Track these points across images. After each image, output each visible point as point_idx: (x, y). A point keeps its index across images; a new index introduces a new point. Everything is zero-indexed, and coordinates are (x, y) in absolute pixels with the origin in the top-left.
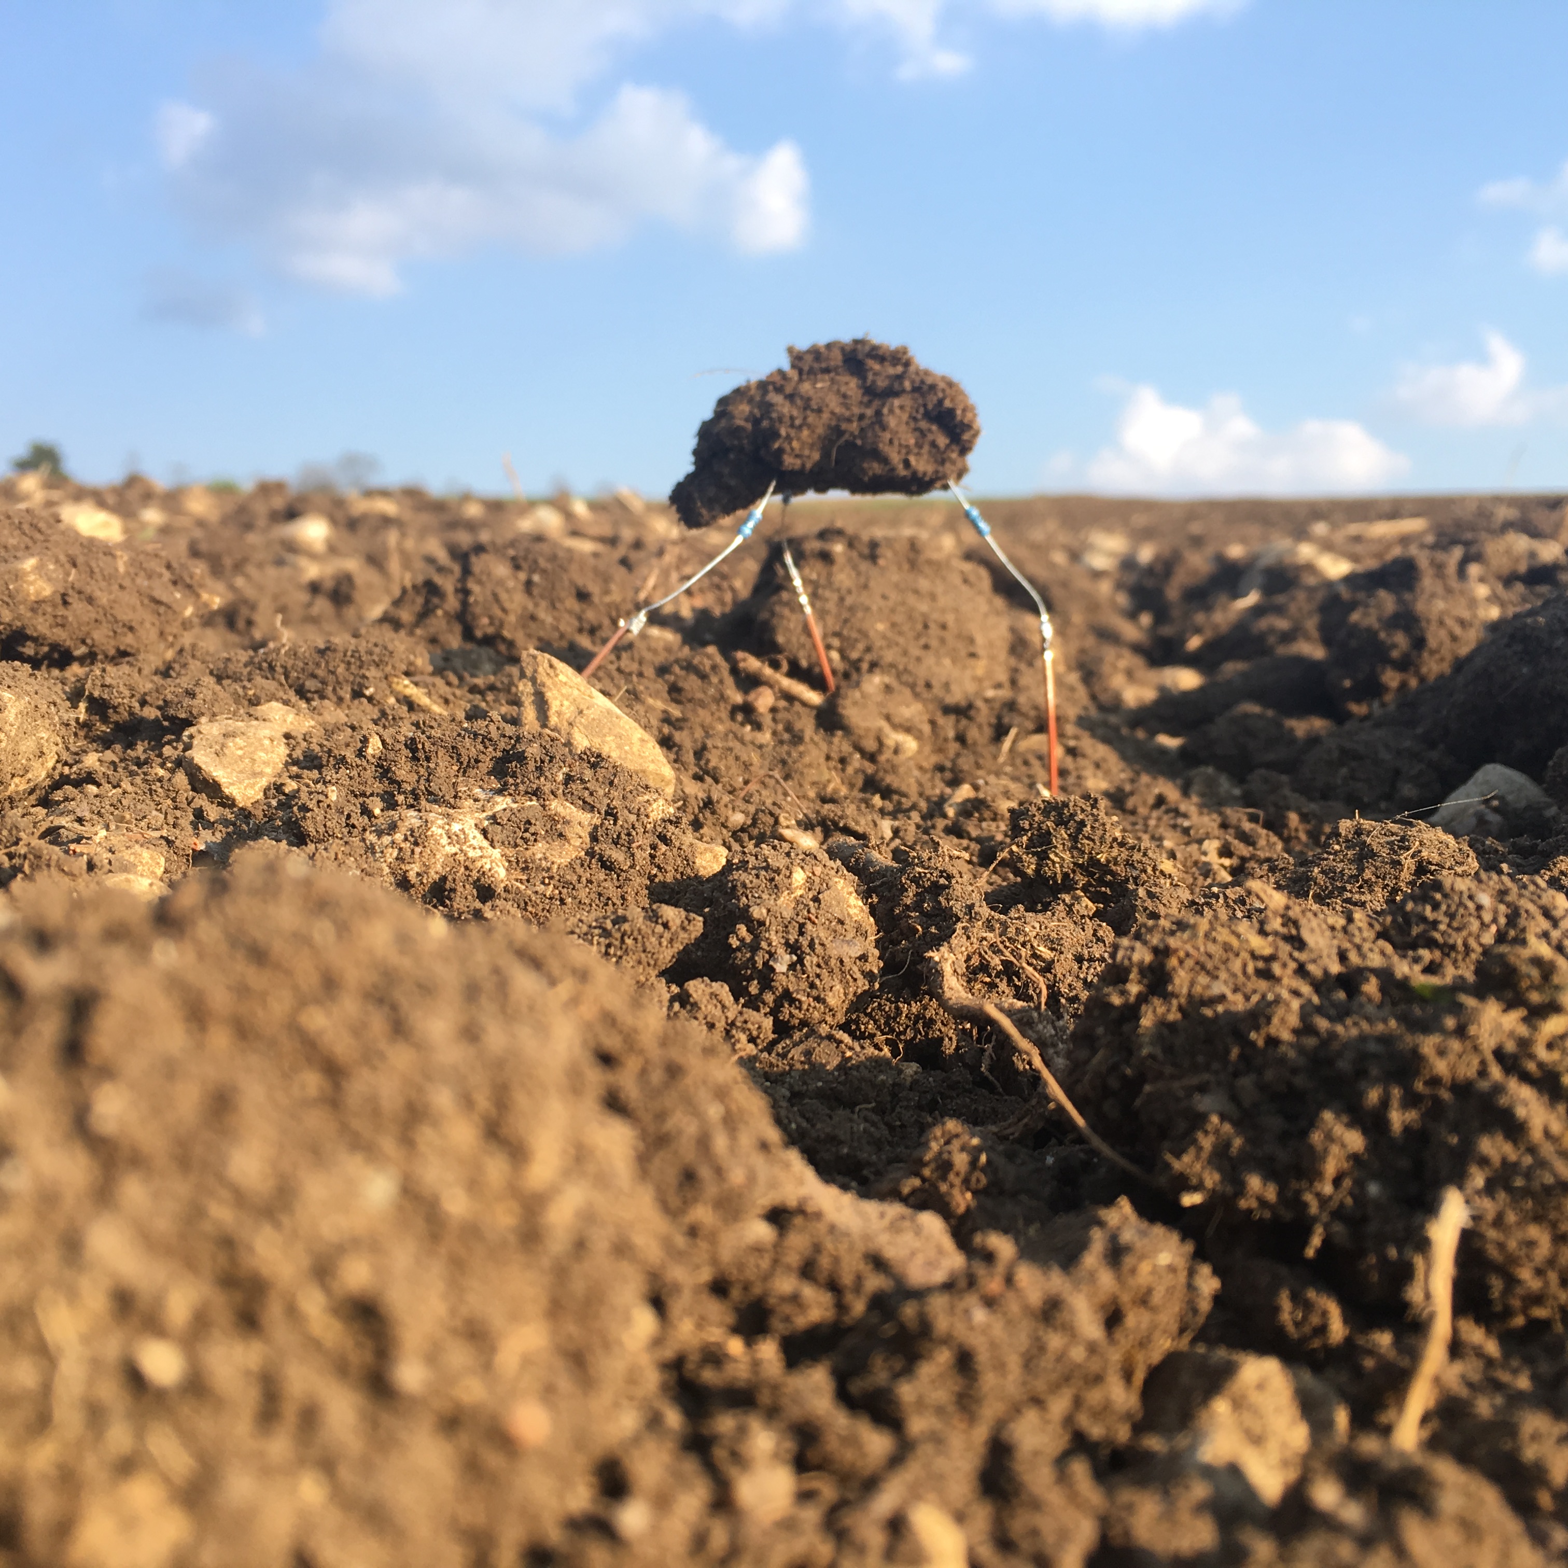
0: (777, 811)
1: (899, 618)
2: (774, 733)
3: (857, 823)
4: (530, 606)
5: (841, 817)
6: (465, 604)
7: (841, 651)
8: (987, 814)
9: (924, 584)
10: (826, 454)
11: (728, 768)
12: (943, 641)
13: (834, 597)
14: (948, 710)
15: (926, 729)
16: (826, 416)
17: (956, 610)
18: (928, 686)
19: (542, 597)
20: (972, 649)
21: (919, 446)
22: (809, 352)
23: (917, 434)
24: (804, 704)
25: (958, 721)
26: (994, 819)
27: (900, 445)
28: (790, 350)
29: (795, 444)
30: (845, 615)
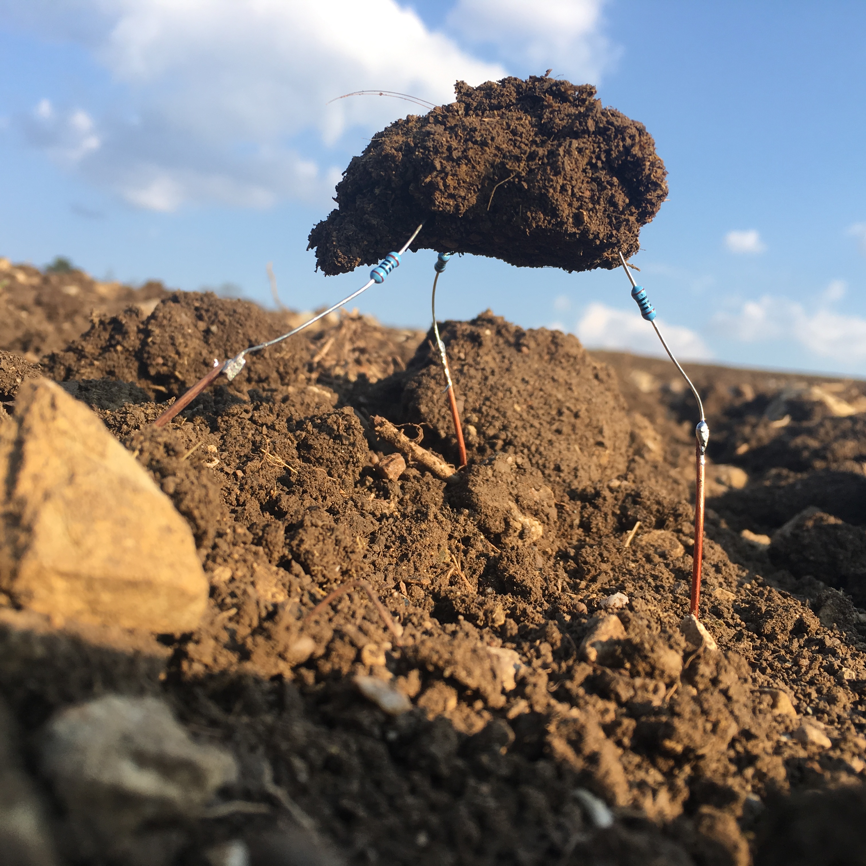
0: (362, 640)
1: (535, 403)
2: (401, 502)
3: (469, 673)
4: (205, 352)
5: (448, 662)
6: (144, 343)
7: (479, 427)
8: (642, 666)
9: (561, 374)
10: (483, 199)
11: (323, 554)
12: (574, 428)
13: (479, 375)
14: (573, 495)
15: (553, 513)
16: (490, 151)
17: (589, 401)
18: (558, 469)
19: (218, 346)
20: (600, 439)
21: (594, 200)
22: (480, 88)
23: (595, 186)
24: (436, 475)
25: (583, 508)
26: (650, 675)
27: (573, 194)
28: (460, 86)
29: (450, 180)
30: (487, 393)
